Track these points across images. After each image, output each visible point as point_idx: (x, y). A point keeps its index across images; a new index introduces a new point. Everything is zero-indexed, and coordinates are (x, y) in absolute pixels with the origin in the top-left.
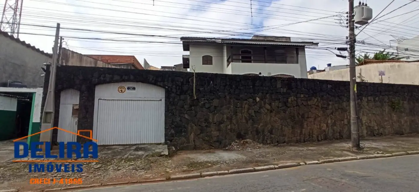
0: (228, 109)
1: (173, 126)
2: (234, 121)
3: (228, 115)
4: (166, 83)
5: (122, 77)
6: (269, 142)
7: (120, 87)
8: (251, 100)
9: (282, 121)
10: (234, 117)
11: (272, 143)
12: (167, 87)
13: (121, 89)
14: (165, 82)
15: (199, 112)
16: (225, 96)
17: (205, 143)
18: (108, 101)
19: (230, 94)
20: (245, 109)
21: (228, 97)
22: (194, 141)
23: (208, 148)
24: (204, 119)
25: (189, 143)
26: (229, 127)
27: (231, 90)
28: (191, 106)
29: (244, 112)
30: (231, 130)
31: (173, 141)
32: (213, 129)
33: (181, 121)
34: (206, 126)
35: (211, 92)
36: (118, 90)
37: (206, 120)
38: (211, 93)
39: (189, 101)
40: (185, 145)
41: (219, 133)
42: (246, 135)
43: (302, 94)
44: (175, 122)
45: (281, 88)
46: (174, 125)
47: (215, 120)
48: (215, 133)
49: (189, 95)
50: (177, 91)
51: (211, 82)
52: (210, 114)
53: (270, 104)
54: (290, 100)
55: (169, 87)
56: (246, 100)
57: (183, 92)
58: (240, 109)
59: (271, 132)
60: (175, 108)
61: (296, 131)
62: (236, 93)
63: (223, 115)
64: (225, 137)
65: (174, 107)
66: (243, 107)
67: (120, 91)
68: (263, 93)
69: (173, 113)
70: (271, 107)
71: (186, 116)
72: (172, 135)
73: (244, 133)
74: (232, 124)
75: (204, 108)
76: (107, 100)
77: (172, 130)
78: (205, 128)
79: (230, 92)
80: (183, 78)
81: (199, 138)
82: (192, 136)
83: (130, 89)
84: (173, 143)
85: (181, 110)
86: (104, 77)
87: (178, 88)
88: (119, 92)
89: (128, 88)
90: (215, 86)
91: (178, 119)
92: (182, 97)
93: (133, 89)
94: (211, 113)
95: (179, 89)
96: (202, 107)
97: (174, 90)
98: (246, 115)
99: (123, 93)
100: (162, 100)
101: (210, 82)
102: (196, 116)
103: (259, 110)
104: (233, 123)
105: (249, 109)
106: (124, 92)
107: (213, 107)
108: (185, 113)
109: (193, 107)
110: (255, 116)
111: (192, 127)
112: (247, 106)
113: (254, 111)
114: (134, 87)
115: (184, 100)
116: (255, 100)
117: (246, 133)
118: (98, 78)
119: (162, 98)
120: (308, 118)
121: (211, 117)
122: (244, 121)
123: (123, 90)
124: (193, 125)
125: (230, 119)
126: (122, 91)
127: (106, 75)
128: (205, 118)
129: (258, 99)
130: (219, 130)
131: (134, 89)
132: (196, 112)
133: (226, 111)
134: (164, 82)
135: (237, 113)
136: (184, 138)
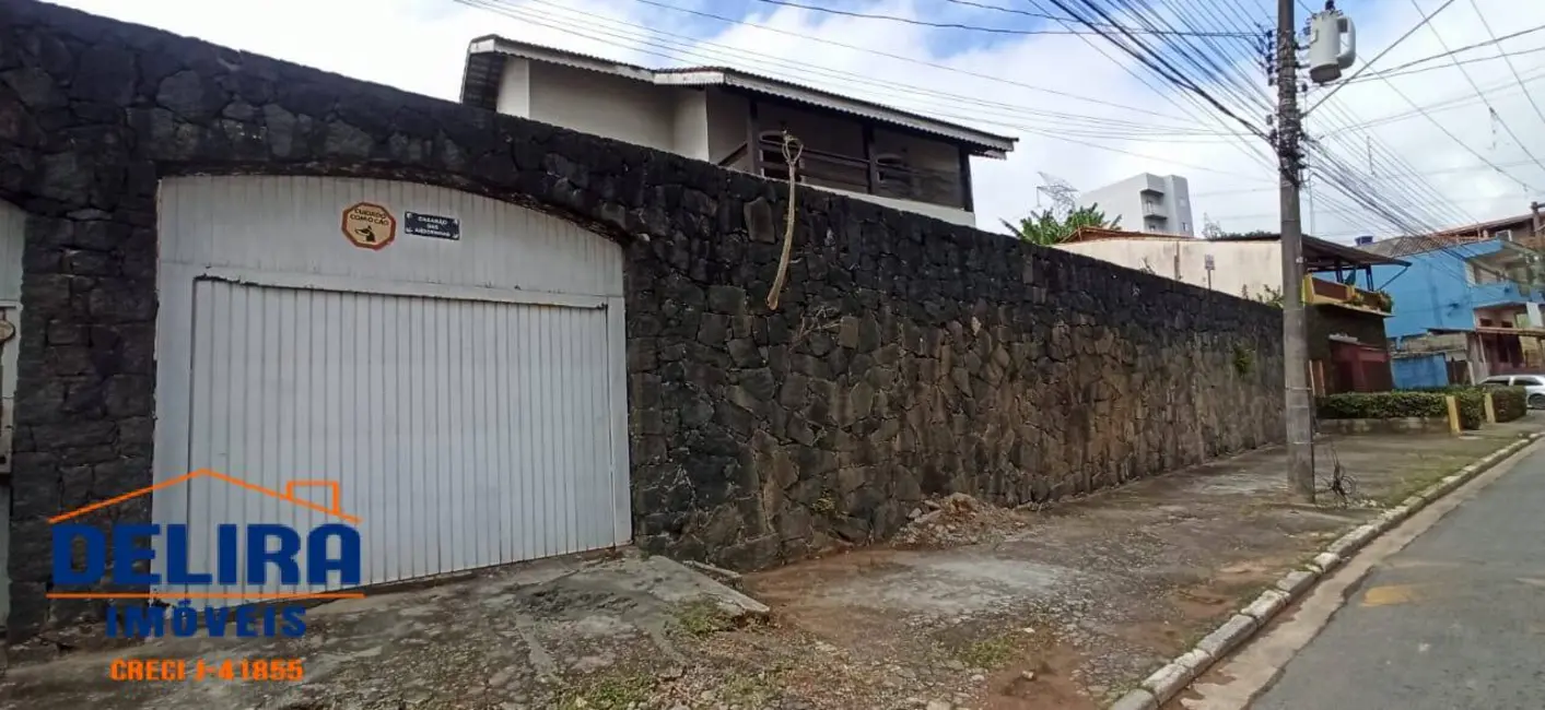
0: (890, 363)
1: (682, 449)
2: (912, 417)
3: (892, 388)
4: (641, 212)
5: (382, 143)
6: (1010, 498)
7: (356, 207)
8: (957, 325)
9: (1041, 413)
10: (911, 400)
11: (1020, 504)
12: (647, 237)
13: (365, 225)
14: (634, 208)
15: (789, 376)
16: (880, 305)
17: (818, 528)
18: (271, 296)
19: (894, 294)
20: (943, 363)
21: (888, 309)
22: (776, 520)
23: (830, 548)
24: (808, 408)
25: (754, 531)
26: (897, 445)
27: (896, 278)
28: (757, 344)
29: (941, 377)
30: (903, 454)
31: (687, 529)
32: (845, 456)
33: (717, 419)
34: (820, 444)
35: (829, 280)
36: (344, 229)
37: (819, 413)
38: (829, 284)
39: (747, 319)
40: (739, 545)
41: (867, 473)
42: (951, 474)
43: (1083, 312)
44: (689, 428)
45: (1033, 285)
46: (689, 443)
47: (849, 412)
48: (852, 475)
49: (745, 287)
50: (692, 264)
51: (829, 233)
52: (833, 385)
53: (1009, 348)
54: (1055, 332)
55: (655, 237)
56: (943, 325)
57: (718, 272)
58: (927, 361)
59: (1015, 459)
60: (690, 354)
61: (1074, 449)
62: (913, 291)
63: (876, 387)
64: (887, 489)
65: (682, 348)
66: (937, 355)
67: (362, 238)
68: (988, 299)
69: (680, 379)
70: (1012, 358)
71: (740, 397)
72: (681, 499)
73: (944, 469)
74: (907, 431)
75: (809, 358)
76: (265, 287)
77: (682, 472)
78: (816, 451)
79: (895, 287)
80: (715, 198)
81: (795, 503)
82: (768, 496)
83: (424, 225)
84: (687, 542)
85: (716, 365)
86: (253, 123)
87: (696, 244)
88: (349, 236)
89: (414, 223)
90: (842, 255)
91: (705, 411)
92: (718, 294)
93: (441, 228)
94: (834, 380)
95: (701, 253)
96: (799, 352)
97: (679, 256)
98: (945, 390)
99: (376, 248)
100: (610, 308)
101: (826, 233)
102: (777, 396)
103: (982, 367)
104: (910, 426)
105: (953, 365)
106: (384, 243)
107: (839, 350)
108: (734, 379)
109: (764, 351)
110: (970, 394)
111: (764, 449)
112: (946, 351)
113: (970, 374)
114: (450, 221)
115: (723, 313)
116: (967, 325)
117: (950, 468)
118: (201, 123)
119: (608, 297)
120: (1097, 401)
121: (835, 401)
122: (940, 415)
123: (380, 232)
124: (769, 437)
125: (897, 406)
126: (371, 238)
127: (267, 109)
128: (812, 403)
129: (976, 325)
130: (865, 460)
131: (451, 229)
132: (778, 376)
133: (884, 371)
134: (630, 206)
135: (918, 379)
136: (735, 509)
